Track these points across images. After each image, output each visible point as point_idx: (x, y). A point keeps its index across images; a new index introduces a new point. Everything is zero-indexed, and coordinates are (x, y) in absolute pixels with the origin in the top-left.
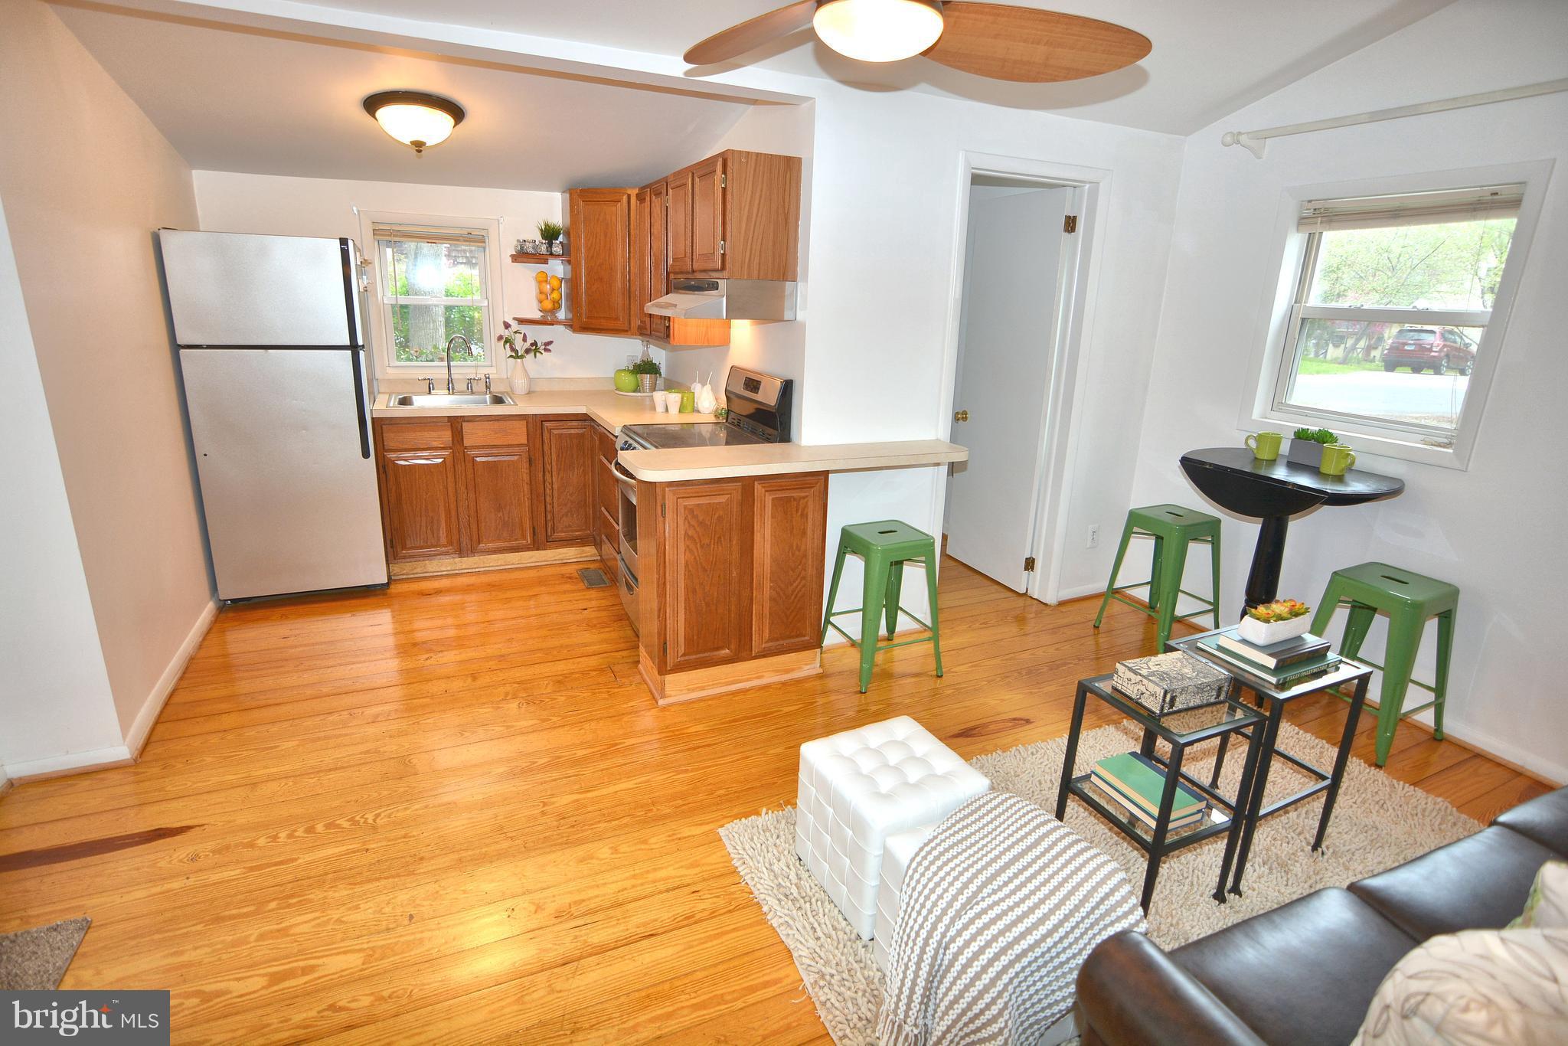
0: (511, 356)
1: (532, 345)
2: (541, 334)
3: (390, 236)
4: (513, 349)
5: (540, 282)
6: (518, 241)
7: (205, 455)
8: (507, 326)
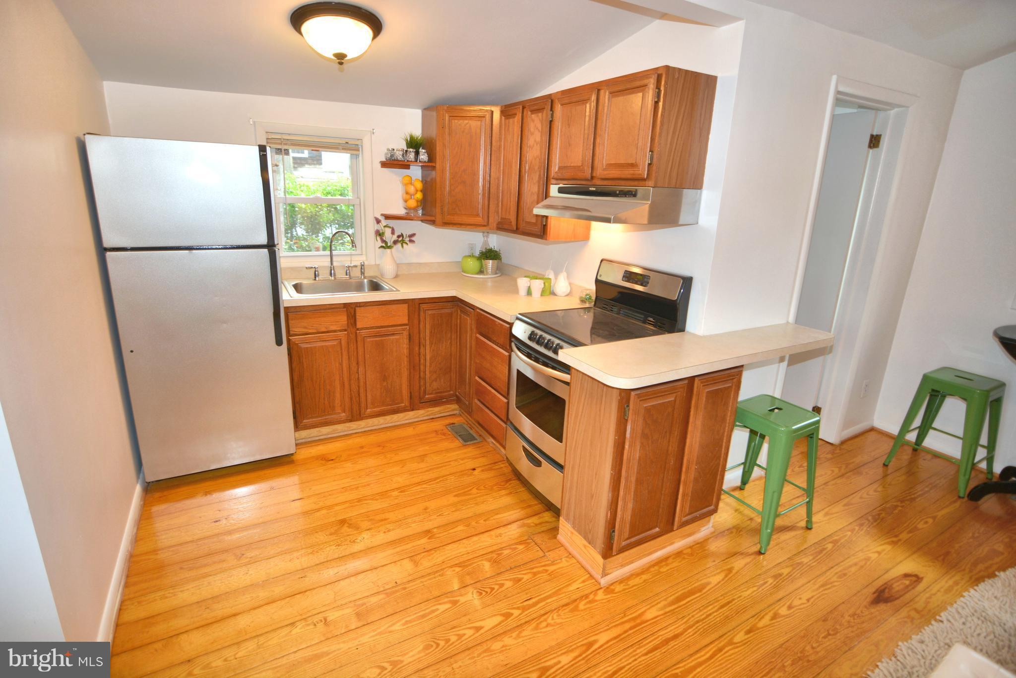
0: (382, 247)
1: (399, 237)
2: (404, 227)
3: (281, 144)
4: (383, 241)
5: (405, 185)
6: (388, 150)
7: (132, 351)
8: (378, 221)
